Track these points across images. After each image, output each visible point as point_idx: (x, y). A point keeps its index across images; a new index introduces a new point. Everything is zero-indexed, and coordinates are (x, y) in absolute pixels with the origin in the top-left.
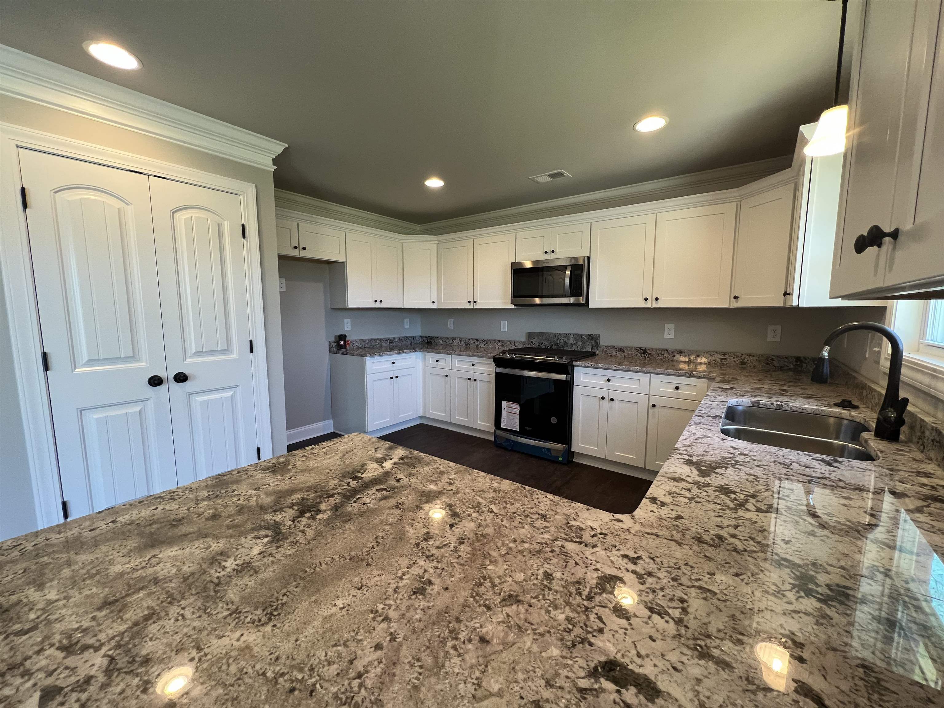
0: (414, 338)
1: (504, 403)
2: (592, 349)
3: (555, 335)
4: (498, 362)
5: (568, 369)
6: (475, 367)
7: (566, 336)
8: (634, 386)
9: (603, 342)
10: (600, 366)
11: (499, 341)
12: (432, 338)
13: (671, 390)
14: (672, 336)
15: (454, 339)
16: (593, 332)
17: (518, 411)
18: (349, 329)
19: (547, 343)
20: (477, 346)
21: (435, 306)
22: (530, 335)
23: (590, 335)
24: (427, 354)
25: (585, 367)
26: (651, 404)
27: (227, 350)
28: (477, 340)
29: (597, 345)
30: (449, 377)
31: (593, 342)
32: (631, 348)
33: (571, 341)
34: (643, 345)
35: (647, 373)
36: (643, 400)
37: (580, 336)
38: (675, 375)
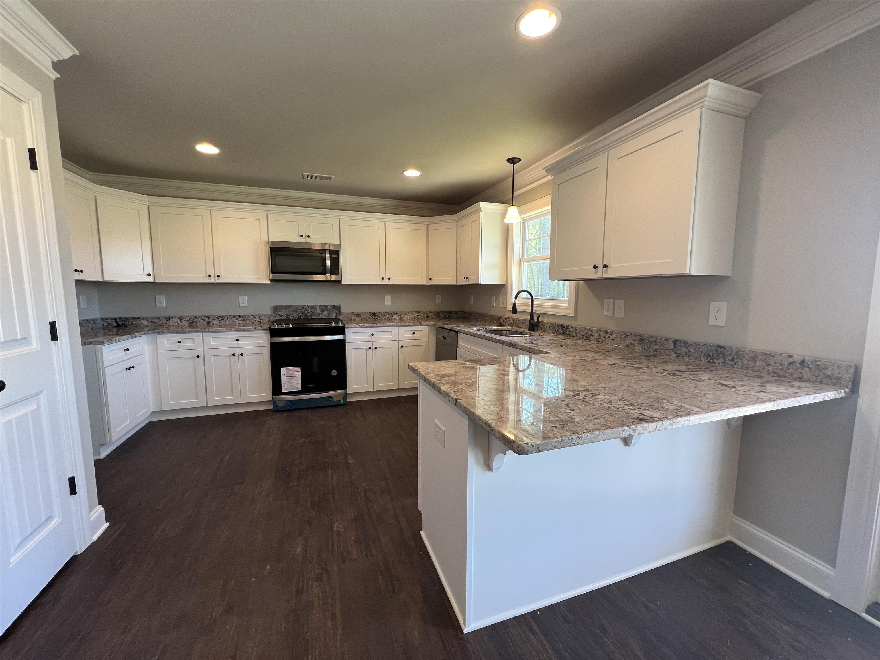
0: (94, 321)
1: (283, 370)
2: (336, 316)
3: (304, 307)
4: (274, 333)
6: (239, 342)
7: (313, 307)
8: (388, 336)
9: (343, 310)
10: (366, 325)
11: (239, 316)
12: (127, 319)
13: (409, 335)
14: (390, 303)
15: (169, 318)
16: (336, 303)
17: (300, 373)
19: (295, 315)
20: (208, 323)
21: (150, 280)
22: (276, 309)
23: (334, 305)
24: (158, 336)
25: (355, 327)
26: (400, 346)
28: (208, 317)
29: (340, 313)
30: (201, 359)
31: (337, 310)
32: (365, 313)
33: (318, 311)
34: (373, 311)
35: (397, 326)
36: (395, 345)
37: (326, 306)
38: (412, 326)
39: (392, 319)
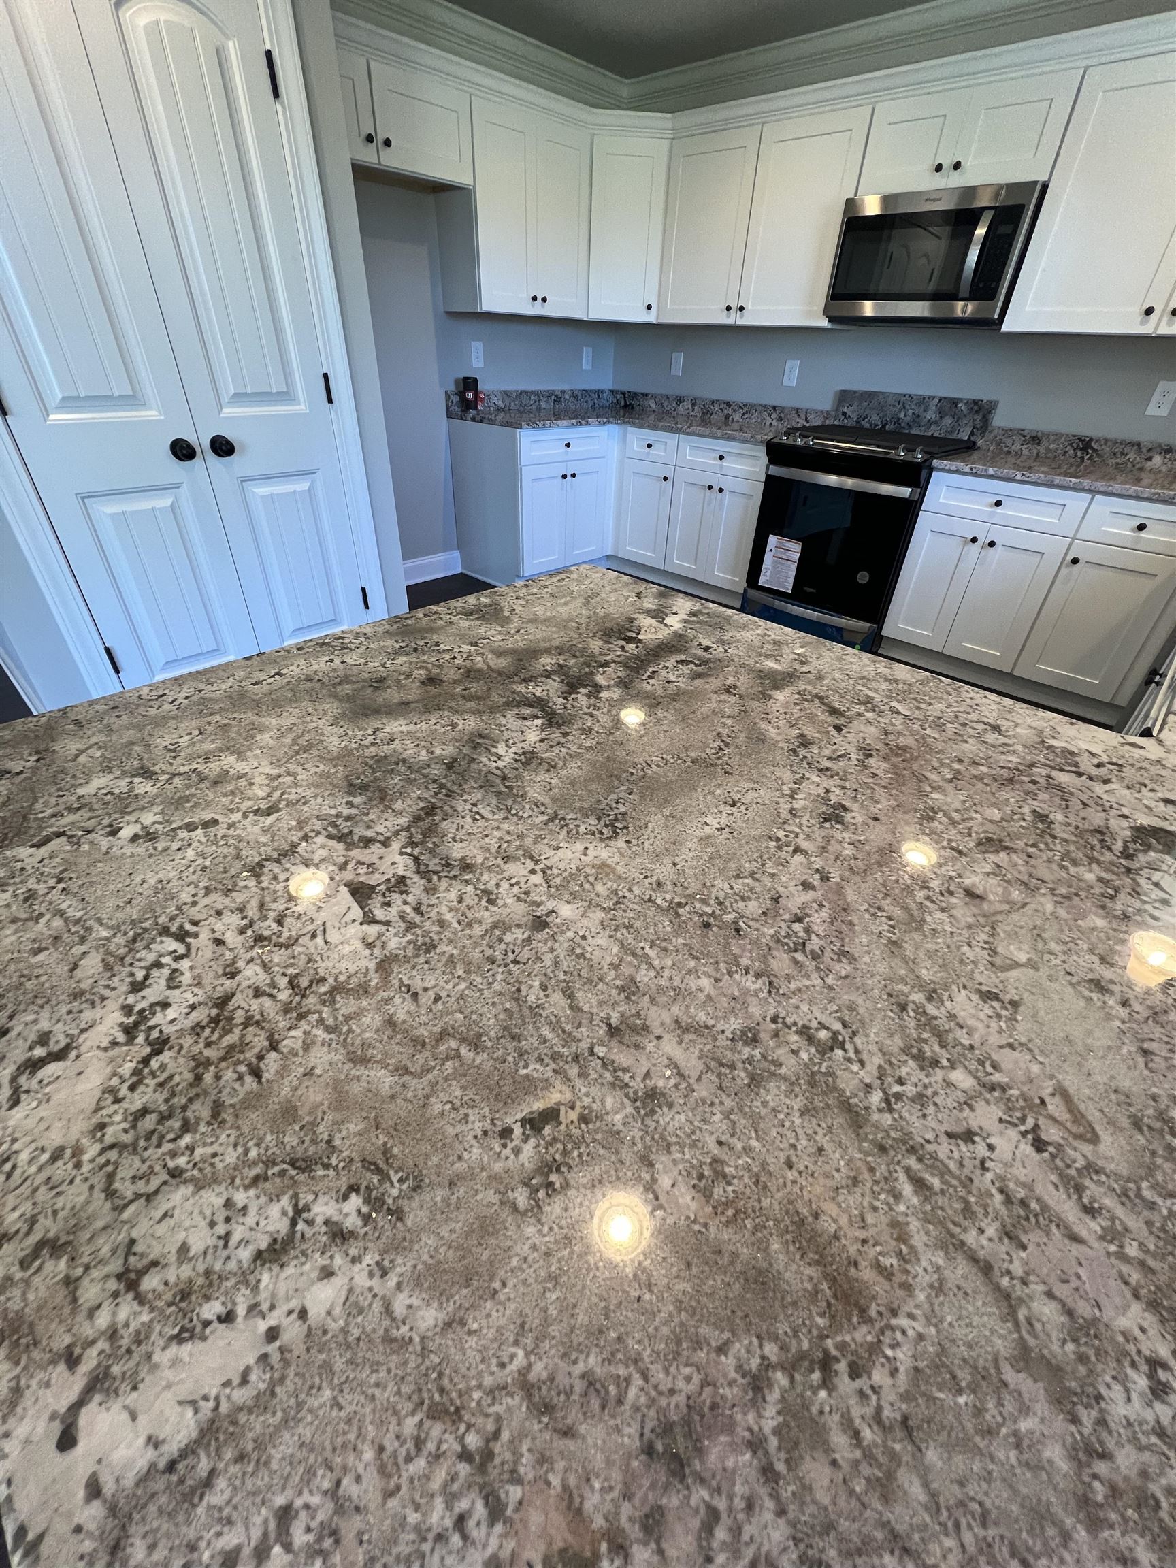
0: (598, 393)
1: (773, 540)
2: (972, 434)
3: (903, 400)
4: (777, 453)
5: (917, 476)
6: (725, 463)
7: (923, 401)
8: (1048, 518)
9: (999, 420)
10: (991, 471)
11: (774, 408)
12: (634, 395)
13: (1124, 530)
14: (1163, 412)
15: (680, 400)
16: (984, 395)
17: (797, 557)
18: (481, 365)
19: (875, 418)
20: (727, 417)
21: (651, 318)
22: (844, 397)
23: (975, 402)
24: (630, 429)
25: (958, 472)
26: (1070, 558)
27: (286, 396)
28: (728, 404)
29: (985, 425)
30: (669, 482)
31: (978, 417)
32: (1058, 436)
33: (931, 415)
34: (1086, 431)
35: (1089, 491)
36: (1055, 549)
37: (955, 402)
38: (1149, 499)
39: (1141, 469)
